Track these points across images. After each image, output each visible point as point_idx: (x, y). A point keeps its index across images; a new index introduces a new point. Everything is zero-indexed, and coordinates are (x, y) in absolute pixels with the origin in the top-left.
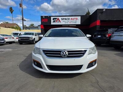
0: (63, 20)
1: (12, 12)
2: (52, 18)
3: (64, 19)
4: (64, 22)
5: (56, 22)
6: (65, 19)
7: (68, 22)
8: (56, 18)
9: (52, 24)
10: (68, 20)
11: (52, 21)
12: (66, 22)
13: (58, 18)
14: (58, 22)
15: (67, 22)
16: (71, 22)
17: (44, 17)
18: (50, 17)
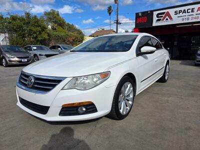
0: (178, 15)
1: (110, 14)
2: (155, 13)
3: (180, 11)
4: (182, 18)
5: (163, 20)
6: (184, 12)
7: (190, 17)
8: (163, 13)
9: (153, 25)
10: (191, 13)
11: (155, 18)
12: (184, 18)
13: (168, 12)
14: (167, 19)
15: (187, 17)
16: (197, 16)
17: (140, 14)
18: (152, 12)
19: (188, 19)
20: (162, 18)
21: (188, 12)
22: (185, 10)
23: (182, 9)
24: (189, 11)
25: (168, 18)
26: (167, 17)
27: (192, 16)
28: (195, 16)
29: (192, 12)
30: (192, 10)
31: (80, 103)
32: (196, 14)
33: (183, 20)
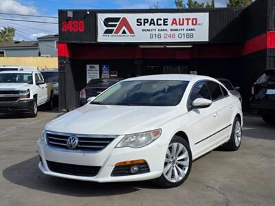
0: (142, 27)
2: (101, 17)
3: (146, 21)
5: (117, 32)
6: (152, 22)
7: (162, 33)
8: (117, 20)
9: (99, 40)
10: (163, 27)
11: (101, 28)
12: (154, 33)
13: (124, 19)
14: (124, 32)
15: (157, 32)
16: (173, 32)
17: (70, 15)
18: (94, 13)
19: (159, 36)
20: (115, 28)
21: (158, 25)
22: (152, 20)
23: (149, 16)
24: (160, 22)
25: (126, 31)
26: (124, 28)
27: (165, 32)
28: (169, 32)
29: (164, 25)
30: (164, 22)
31: (132, 162)
32: (171, 30)
33: (151, 36)
